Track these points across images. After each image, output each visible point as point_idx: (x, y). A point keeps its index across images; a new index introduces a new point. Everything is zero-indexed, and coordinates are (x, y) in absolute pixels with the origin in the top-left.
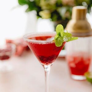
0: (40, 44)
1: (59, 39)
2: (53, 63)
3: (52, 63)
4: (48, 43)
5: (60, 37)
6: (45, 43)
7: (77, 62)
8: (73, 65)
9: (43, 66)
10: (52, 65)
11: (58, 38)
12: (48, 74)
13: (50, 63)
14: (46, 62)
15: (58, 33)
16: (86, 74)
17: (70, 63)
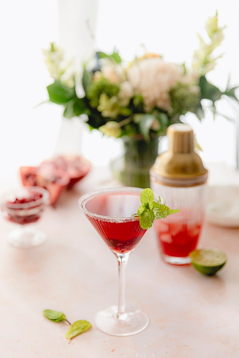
0: (112, 222)
1: (147, 214)
2: (133, 250)
3: (131, 249)
4: (126, 220)
5: (148, 210)
6: (122, 222)
7: (174, 233)
8: (167, 238)
9: (115, 254)
10: (132, 252)
11: (144, 212)
12: (124, 266)
13: (129, 249)
14: (120, 250)
15: (144, 205)
16: (192, 254)
17: (160, 234)
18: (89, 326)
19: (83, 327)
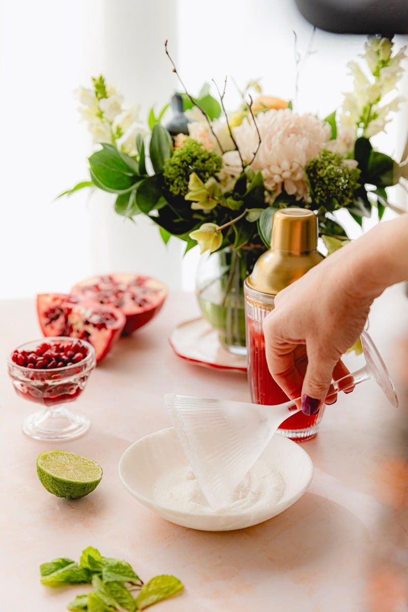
18: (179, 587)
19: (166, 590)
